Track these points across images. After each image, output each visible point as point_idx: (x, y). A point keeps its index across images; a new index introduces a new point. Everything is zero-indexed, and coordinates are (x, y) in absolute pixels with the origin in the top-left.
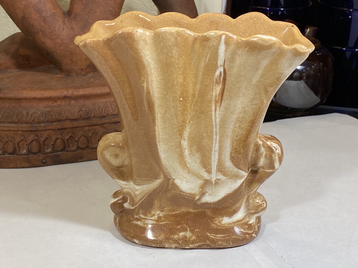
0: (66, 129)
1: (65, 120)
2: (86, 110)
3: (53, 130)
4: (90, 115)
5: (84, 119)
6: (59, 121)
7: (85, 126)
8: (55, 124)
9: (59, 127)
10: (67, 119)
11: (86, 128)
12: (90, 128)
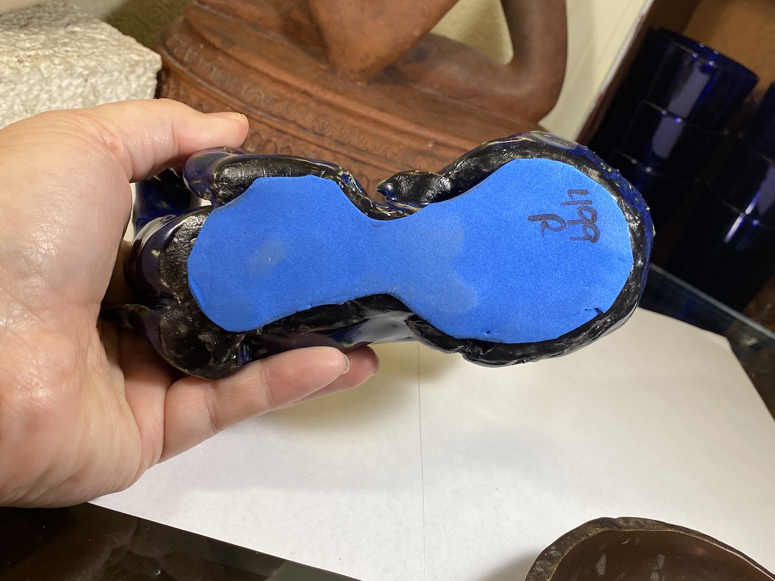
0: (286, 133)
1: (290, 122)
2: (323, 123)
3: (271, 127)
4: (326, 131)
5: (315, 133)
6: (283, 118)
7: (311, 143)
8: (275, 119)
9: (279, 127)
10: (294, 122)
11: (313, 147)
12: (318, 149)
